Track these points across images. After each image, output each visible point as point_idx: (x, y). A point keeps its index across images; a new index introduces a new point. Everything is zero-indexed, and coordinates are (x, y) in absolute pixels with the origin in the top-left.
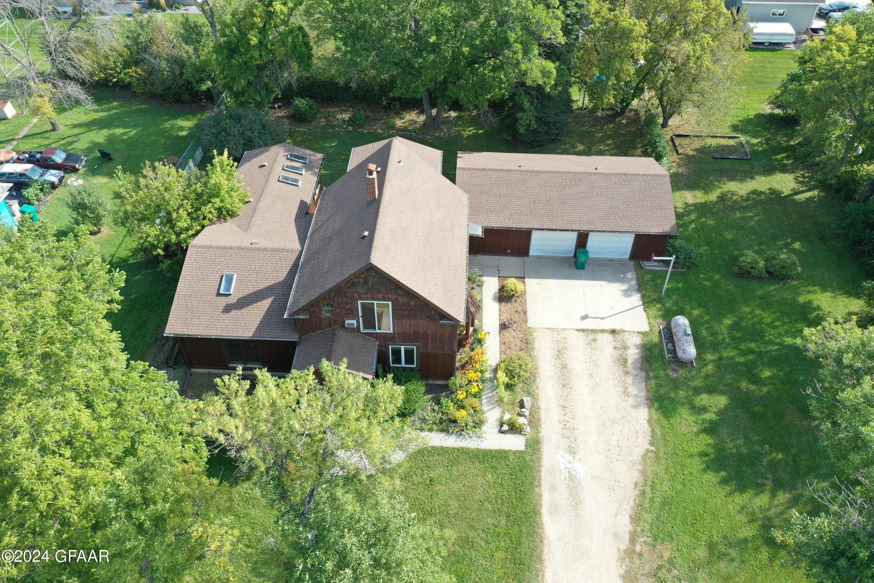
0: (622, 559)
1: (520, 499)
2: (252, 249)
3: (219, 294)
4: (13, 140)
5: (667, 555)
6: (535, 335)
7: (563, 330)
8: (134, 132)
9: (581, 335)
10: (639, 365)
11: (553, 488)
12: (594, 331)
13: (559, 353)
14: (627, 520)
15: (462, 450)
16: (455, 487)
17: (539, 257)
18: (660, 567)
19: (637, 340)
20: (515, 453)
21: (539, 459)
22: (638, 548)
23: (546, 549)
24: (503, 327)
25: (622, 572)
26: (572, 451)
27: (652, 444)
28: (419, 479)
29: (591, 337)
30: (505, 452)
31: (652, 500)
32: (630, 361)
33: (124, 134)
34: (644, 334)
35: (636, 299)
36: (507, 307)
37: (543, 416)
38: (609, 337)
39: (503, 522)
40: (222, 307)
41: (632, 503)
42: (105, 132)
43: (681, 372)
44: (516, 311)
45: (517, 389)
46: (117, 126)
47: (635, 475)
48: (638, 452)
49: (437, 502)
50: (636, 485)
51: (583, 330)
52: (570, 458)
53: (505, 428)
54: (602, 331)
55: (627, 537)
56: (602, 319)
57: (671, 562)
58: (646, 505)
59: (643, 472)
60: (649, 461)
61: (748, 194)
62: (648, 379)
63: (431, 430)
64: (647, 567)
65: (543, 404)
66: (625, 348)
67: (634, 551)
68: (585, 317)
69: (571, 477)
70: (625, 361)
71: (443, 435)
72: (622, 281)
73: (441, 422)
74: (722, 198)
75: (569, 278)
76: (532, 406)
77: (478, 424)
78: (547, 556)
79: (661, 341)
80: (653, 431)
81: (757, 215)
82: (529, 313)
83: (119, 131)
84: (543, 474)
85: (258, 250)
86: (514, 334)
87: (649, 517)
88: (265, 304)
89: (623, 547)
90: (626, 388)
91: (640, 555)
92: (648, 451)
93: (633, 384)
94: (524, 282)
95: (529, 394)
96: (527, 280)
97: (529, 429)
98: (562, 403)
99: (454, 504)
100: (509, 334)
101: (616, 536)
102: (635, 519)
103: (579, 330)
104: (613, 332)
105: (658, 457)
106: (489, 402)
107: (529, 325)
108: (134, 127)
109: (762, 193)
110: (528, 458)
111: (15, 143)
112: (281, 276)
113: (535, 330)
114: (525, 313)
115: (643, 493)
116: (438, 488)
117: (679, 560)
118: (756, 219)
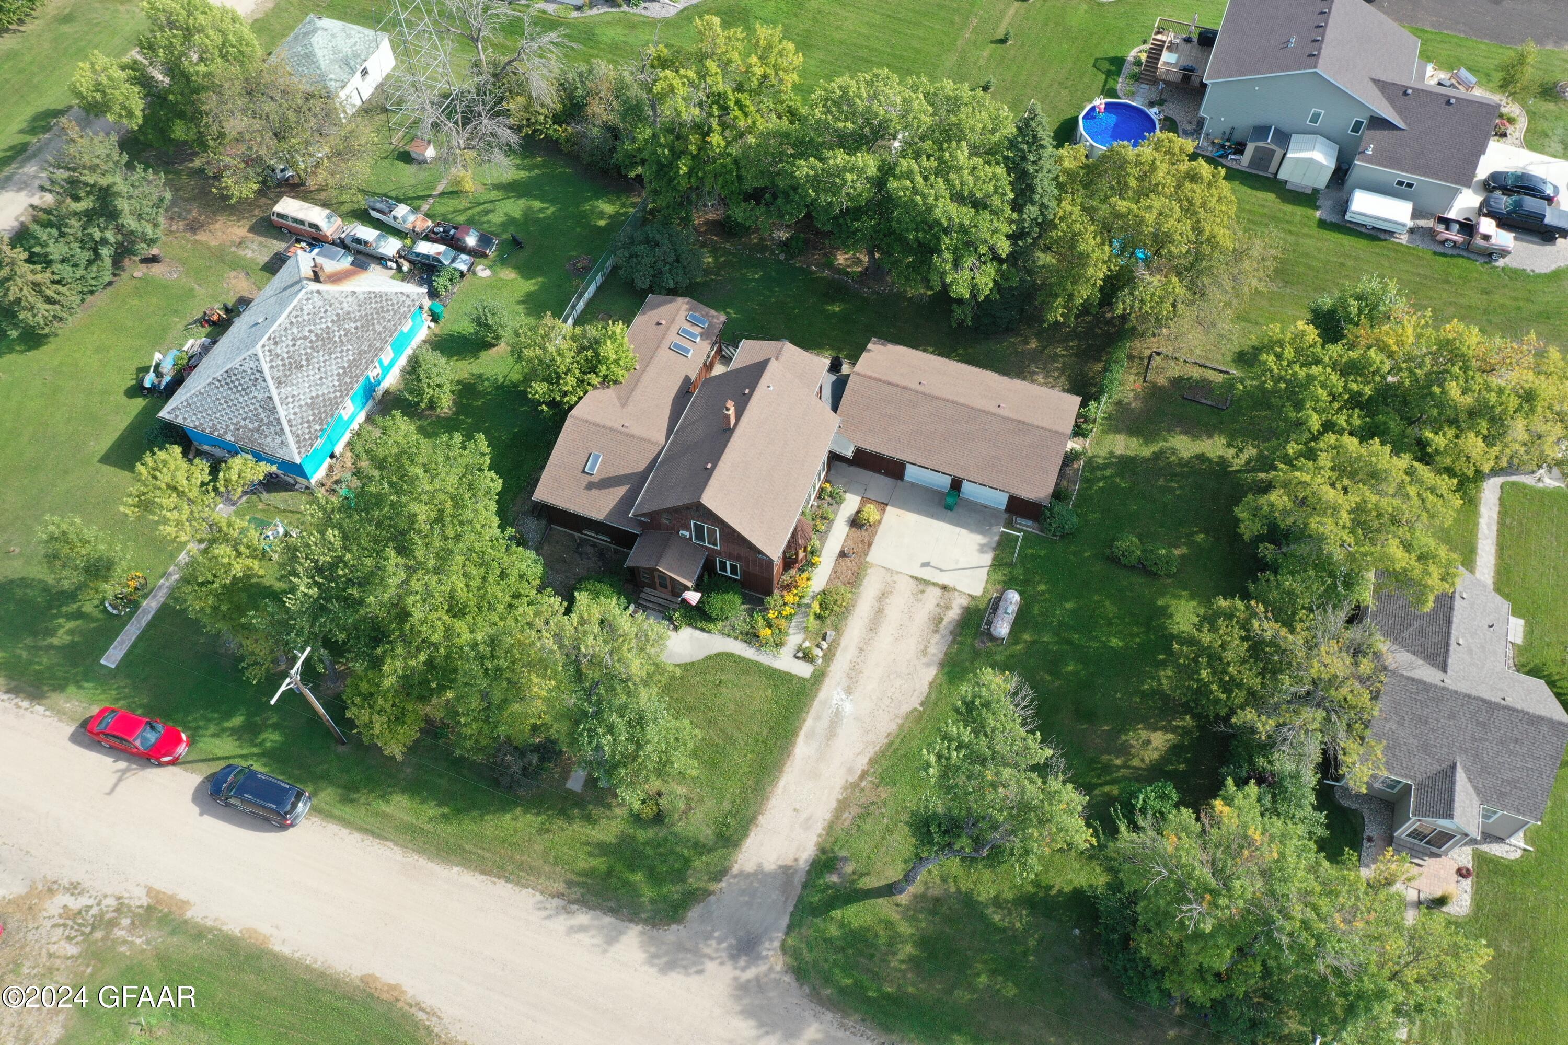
0: (845, 788)
1: (786, 718)
2: (621, 433)
3: (583, 471)
4: (430, 196)
5: (884, 796)
6: (869, 571)
7: (898, 573)
8: (552, 209)
9: (911, 581)
10: (952, 628)
11: (818, 718)
12: (926, 582)
13: (883, 596)
14: (866, 760)
15: (757, 665)
16: (737, 693)
17: (913, 485)
18: (873, 803)
19: (965, 602)
20: (800, 678)
21: (818, 690)
22: (863, 784)
23: (789, 763)
24: (843, 554)
25: (840, 797)
26: (849, 691)
27: (922, 704)
28: (711, 678)
29: (921, 587)
30: (791, 675)
31: (895, 751)
32: (946, 620)
33: (541, 210)
34: (973, 598)
35: (987, 559)
36: (856, 533)
37: (839, 653)
38: (938, 592)
39: (765, 732)
40: (584, 484)
41: (877, 748)
42: (522, 203)
43: (989, 644)
44: (862, 542)
45: (828, 622)
46: (535, 197)
47: (893, 727)
48: (906, 708)
49: (719, 701)
50: (889, 734)
51: (916, 579)
52: (844, 697)
53: (800, 655)
54: (935, 584)
55: (859, 773)
56: (942, 570)
57: (884, 803)
58: (888, 754)
59: (901, 726)
60: (911, 718)
61: (1192, 457)
62: (953, 642)
63: (736, 638)
64: (863, 800)
65: (844, 641)
66: (948, 607)
67: (858, 785)
68: (926, 565)
69: (838, 714)
70: (940, 620)
71: (745, 645)
72: (982, 533)
73: (747, 634)
74: (1157, 456)
75: (932, 516)
76: (834, 641)
77: (779, 645)
78: (788, 769)
79: (985, 610)
80: (929, 693)
81: (1180, 488)
82: (874, 547)
83: (537, 204)
84: (815, 703)
85: (627, 435)
86: (849, 564)
87: (885, 763)
88: (620, 492)
89: (851, 780)
90: (926, 647)
91: (863, 790)
92: (915, 709)
93: (937, 643)
94: (884, 511)
95: (836, 629)
96: (889, 508)
97: (820, 661)
98: (861, 645)
99: (732, 707)
100: (847, 563)
101: (850, 770)
102: (873, 762)
103: (912, 577)
104: (944, 588)
105: (921, 718)
106: (797, 627)
107: (868, 559)
108: (552, 202)
109: (1209, 460)
110: (808, 686)
111: (431, 201)
112: (641, 466)
113: (872, 565)
114: (870, 545)
115: (892, 743)
116: (723, 689)
117: (892, 803)
118: (1178, 493)
